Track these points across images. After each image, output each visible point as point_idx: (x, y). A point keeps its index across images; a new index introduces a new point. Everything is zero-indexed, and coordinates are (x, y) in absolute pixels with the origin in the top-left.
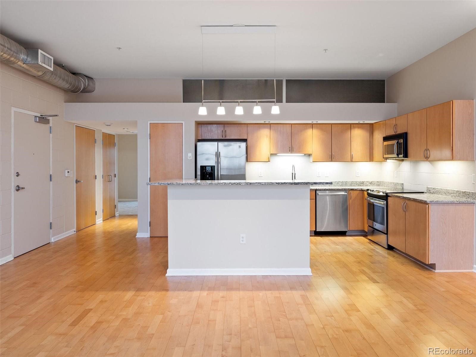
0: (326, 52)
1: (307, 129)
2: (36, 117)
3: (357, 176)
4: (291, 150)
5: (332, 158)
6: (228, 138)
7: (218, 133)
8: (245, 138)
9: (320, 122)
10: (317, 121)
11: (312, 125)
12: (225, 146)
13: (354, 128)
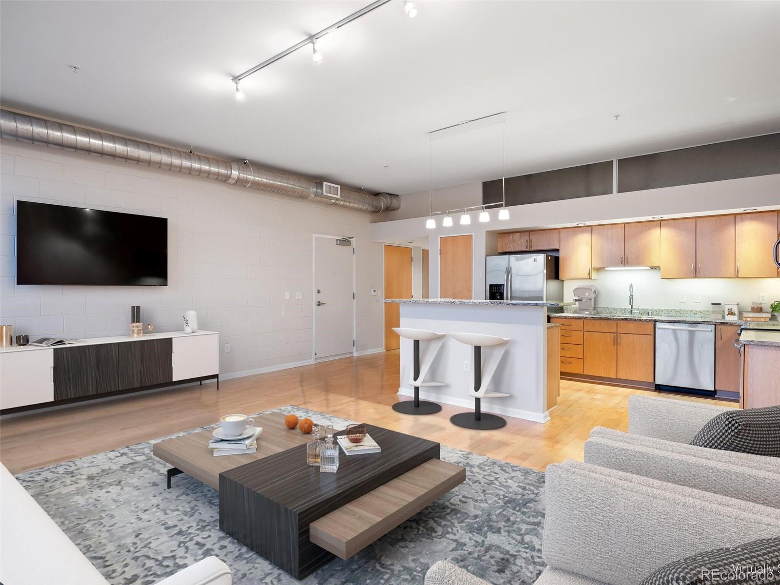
1: (650, 228)
2: (337, 240)
4: (624, 262)
5: (696, 273)
6: (534, 249)
7: (522, 242)
8: (557, 247)
9: (666, 217)
10: (662, 216)
11: (660, 223)
12: (517, 260)
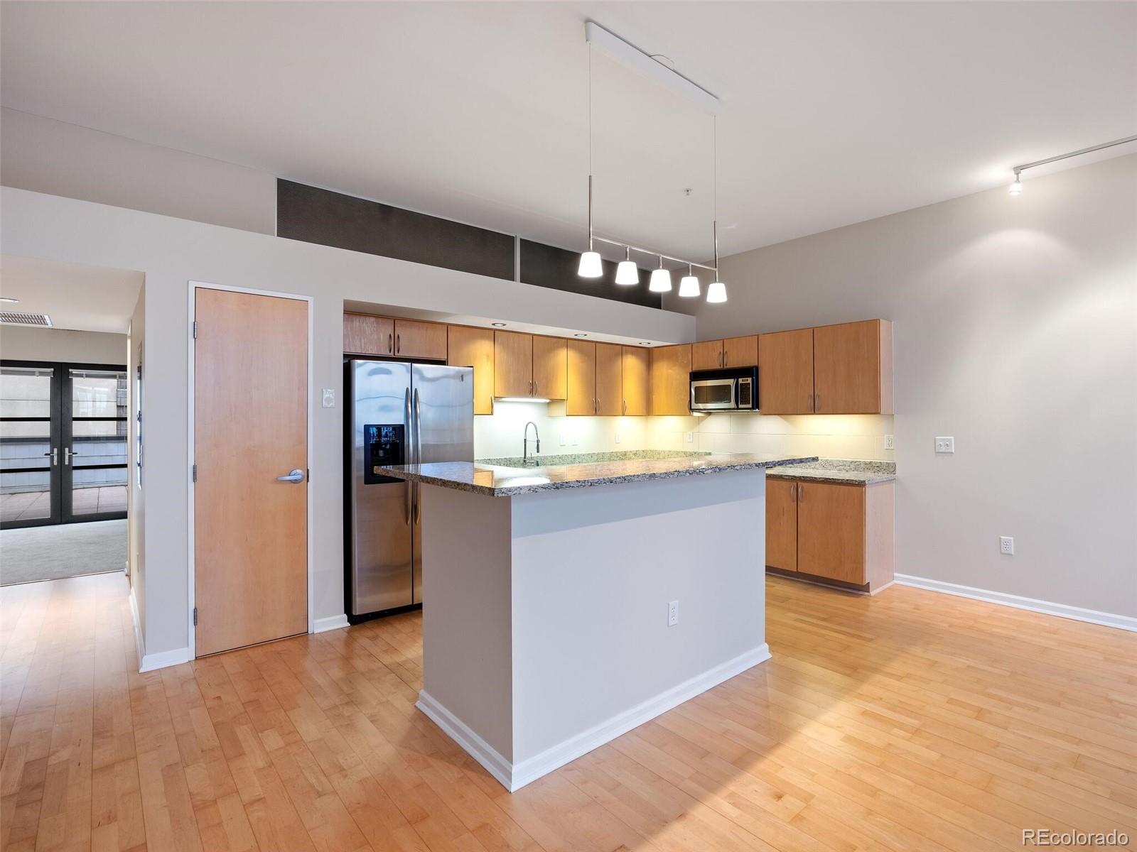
0: (688, 194)
1: (558, 347)
3: (617, 441)
4: (532, 391)
5: (595, 409)
6: (402, 354)
7: (379, 338)
8: (443, 358)
11: (567, 340)
13: (627, 353)
